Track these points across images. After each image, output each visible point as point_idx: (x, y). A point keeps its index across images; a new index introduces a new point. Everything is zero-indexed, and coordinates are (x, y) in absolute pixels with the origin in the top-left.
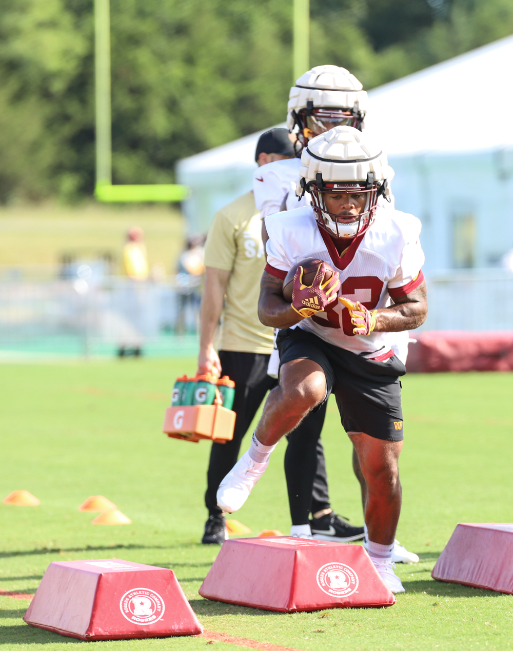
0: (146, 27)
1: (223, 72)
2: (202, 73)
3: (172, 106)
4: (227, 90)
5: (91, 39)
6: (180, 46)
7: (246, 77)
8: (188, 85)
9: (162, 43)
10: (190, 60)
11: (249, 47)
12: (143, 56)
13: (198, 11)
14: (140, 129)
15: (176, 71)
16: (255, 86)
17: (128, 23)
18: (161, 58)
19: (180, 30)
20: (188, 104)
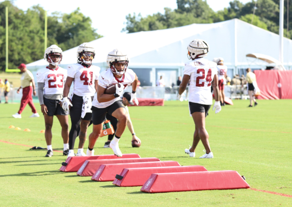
0: (14, 38)
1: (29, 47)
2: (25, 47)
3: (19, 54)
4: (30, 51)
5: (4, 40)
6: (21, 42)
7: (33, 48)
8: (22, 50)
9: (17, 42)
10: (22, 45)
11: (34, 42)
12: (13, 44)
13: (24, 35)
14: (13, 58)
15: (20, 47)
16: (35, 50)
17: (11, 37)
18: (17, 44)
19: (21, 39)
20: (22, 53)
